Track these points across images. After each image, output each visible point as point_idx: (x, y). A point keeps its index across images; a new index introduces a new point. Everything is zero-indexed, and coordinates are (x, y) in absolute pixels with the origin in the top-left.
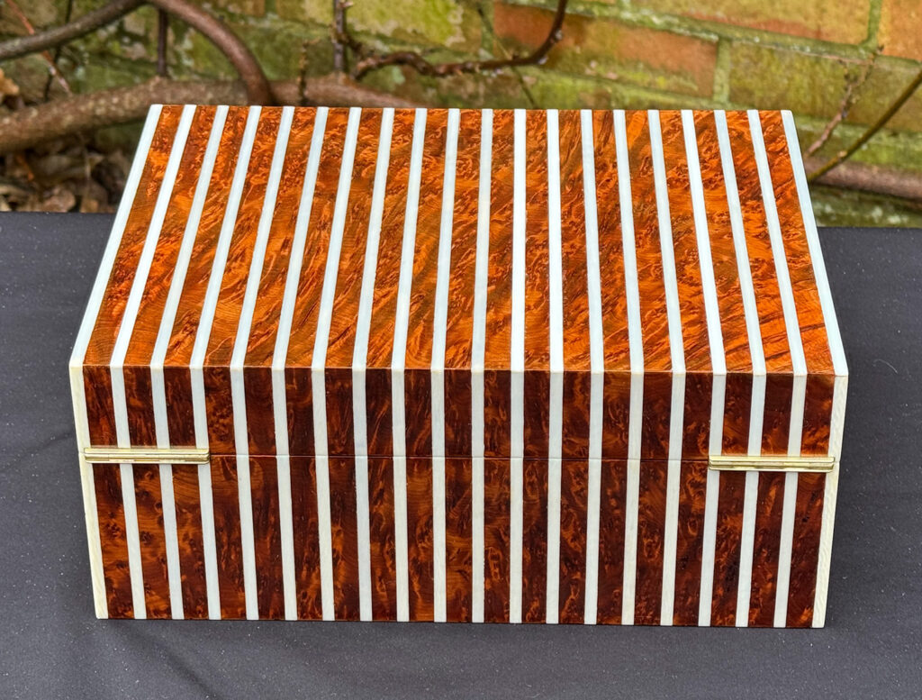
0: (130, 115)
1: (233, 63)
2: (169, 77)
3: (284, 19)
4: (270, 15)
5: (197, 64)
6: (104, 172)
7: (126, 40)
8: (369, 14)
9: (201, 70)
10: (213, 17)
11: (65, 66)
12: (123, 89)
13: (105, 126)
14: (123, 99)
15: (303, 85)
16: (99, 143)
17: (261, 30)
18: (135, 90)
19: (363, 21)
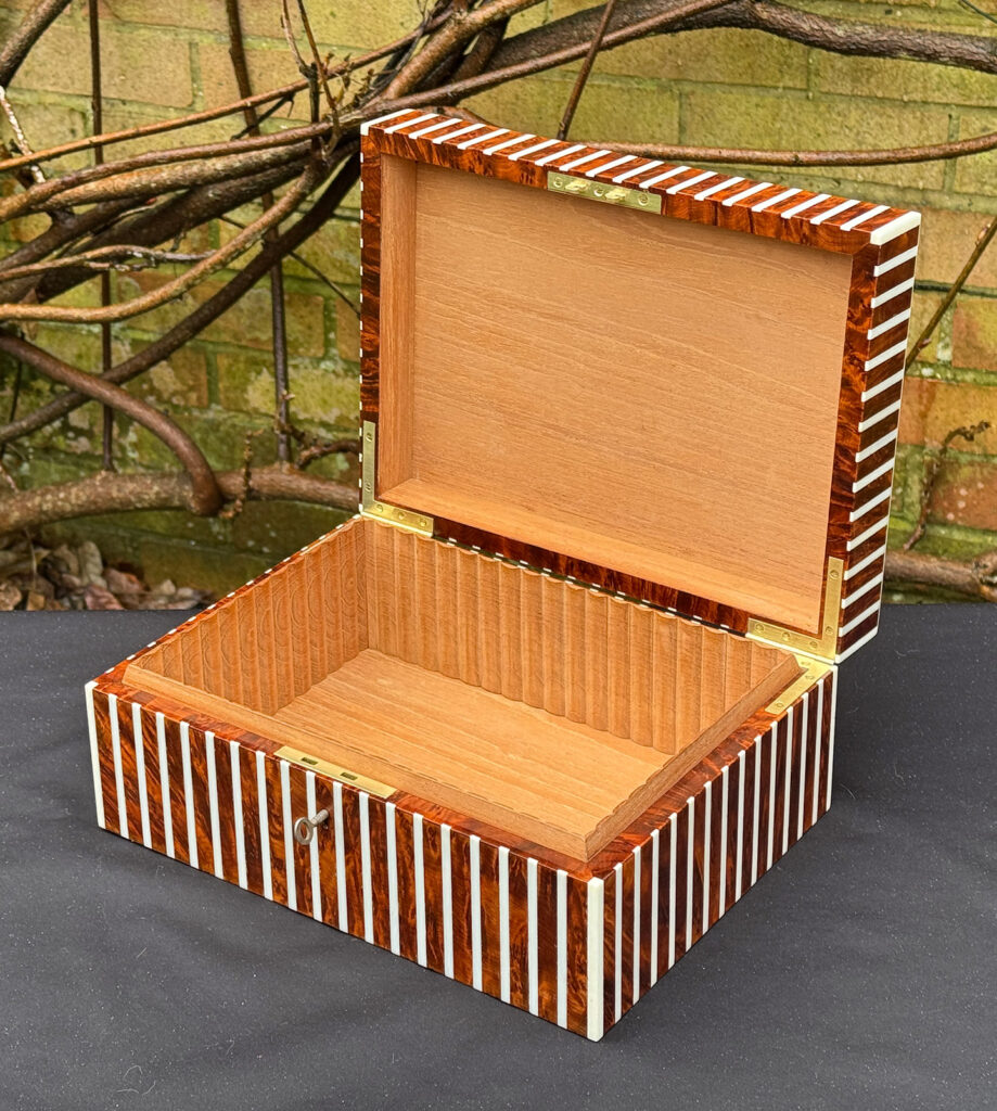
0: (76, 509)
1: (179, 456)
2: (115, 471)
3: (228, 409)
4: (213, 406)
5: (141, 456)
6: (50, 566)
7: (71, 435)
8: (311, 402)
9: (145, 463)
10: (158, 412)
11: (10, 462)
12: (70, 484)
13: (52, 521)
14: (70, 494)
15: (248, 475)
16: (45, 536)
17: (206, 421)
18: (81, 485)
19: (306, 410)
